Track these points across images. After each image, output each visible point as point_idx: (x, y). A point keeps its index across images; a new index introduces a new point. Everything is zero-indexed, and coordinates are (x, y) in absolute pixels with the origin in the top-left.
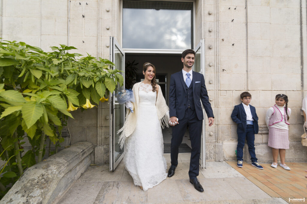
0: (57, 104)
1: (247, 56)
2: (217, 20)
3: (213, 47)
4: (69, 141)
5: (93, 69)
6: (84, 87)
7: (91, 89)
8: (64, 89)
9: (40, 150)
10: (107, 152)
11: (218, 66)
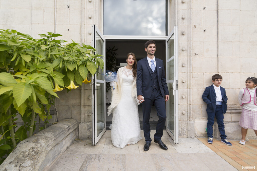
0: (44, 85)
1: (218, 41)
2: (190, 8)
3: (186, 33)
4: (56, 118)
5: (76, 54)
6: (68, 70)
7: (75, 72)
8: (51, 72)
9: (31, 126)
10: (90, 128)
11: (190, 50)
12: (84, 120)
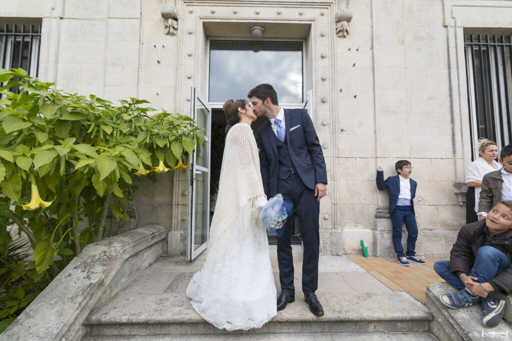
1: (375, 112)
2: (333, 64)
3: (328, 100)
4: (135, 222)
5: (168, 127)
6: (157, 146)
7: (165, 149)
9: (101, 226)
10: (184, 239)
11: (334, 124)
12: (176, 226)
